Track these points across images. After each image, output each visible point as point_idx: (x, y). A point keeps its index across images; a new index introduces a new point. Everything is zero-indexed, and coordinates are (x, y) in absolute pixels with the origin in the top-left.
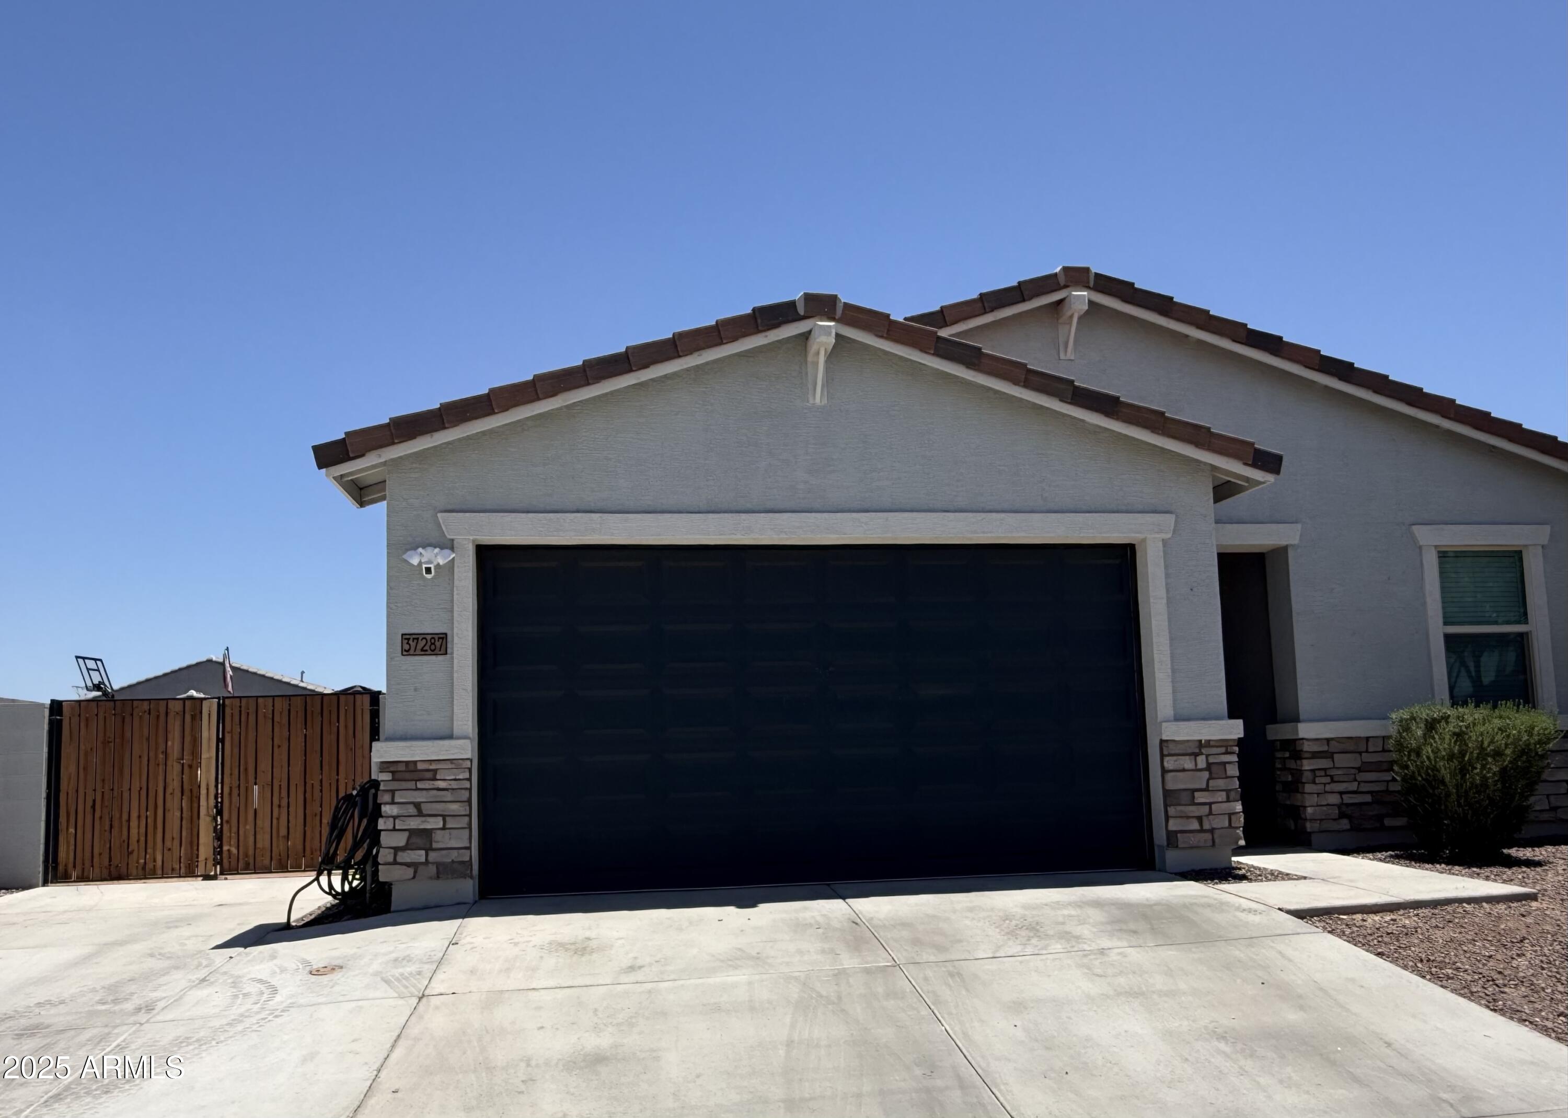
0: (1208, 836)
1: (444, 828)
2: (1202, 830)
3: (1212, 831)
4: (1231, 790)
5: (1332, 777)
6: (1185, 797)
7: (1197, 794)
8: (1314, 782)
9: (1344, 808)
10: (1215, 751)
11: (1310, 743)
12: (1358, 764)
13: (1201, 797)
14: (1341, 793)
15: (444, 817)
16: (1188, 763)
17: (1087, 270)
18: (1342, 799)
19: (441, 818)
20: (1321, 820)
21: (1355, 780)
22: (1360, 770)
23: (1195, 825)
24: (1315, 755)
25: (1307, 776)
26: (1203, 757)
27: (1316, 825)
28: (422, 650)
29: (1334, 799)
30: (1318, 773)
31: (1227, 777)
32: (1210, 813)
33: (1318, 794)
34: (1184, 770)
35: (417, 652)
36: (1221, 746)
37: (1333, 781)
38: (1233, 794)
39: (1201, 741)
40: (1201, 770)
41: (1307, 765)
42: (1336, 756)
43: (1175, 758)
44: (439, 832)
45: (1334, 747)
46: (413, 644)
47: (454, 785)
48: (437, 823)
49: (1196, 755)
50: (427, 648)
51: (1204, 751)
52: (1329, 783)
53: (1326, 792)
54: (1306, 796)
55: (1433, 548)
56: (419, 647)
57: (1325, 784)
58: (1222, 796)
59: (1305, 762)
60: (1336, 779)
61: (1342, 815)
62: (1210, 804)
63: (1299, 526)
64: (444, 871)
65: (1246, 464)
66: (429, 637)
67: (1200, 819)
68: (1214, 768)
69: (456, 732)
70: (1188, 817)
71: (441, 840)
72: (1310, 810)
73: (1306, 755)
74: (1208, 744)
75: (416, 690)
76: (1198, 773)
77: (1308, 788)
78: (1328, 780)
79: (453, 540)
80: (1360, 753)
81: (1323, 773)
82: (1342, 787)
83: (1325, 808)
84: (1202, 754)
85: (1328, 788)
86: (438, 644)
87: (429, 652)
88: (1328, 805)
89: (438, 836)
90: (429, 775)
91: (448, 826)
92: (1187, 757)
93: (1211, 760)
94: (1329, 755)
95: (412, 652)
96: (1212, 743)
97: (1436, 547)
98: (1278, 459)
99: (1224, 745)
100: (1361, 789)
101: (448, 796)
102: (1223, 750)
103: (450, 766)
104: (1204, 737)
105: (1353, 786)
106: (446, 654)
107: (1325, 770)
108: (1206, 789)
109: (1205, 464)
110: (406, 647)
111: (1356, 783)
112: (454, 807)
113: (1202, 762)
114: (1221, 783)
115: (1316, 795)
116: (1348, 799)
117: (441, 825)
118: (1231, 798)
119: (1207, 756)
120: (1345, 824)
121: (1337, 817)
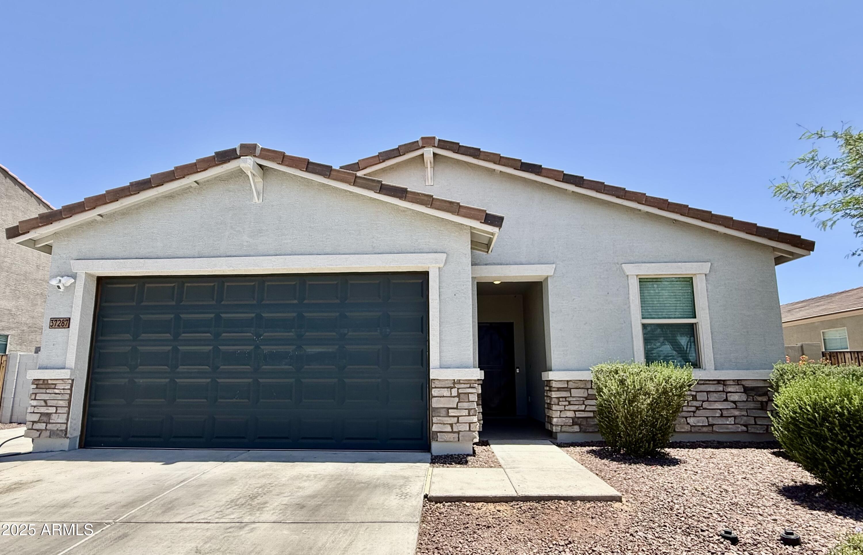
0: (456, 435)
1: (56, 413)
2: (452, 432)
3: (458, 432)
4: (472, 409)
5: (569, 402)
6: (443, 412)
7: (449, 410)
8: (558, 405)
9: (576, 420)
10: (463, 386)
11: (557, 383)
12: (586, 395)
13: (452, 413)
14: (575, 411)
15: (56, 407)
16: (446, 392)
17: (434, 138)
18: (575, 414)
19: (55, 408)
20: (562, 426)
21: (584, 404)
22: (587, 398)
23: (449, 429)
24: (559, 389)
25: (554, 401)
26: (456, 389)
27: (559, 428)
28: (58, 326)
29: (571, 414)
30: (561, 399)
31: (469, 402)
32: (458, 422)
33: (561, 411)
34: (444, 397)
35: (56, 327)
36: (467, 384)
37: (570, 404)
38: (472, 412)
39: (454, 380)
40: (454, 397)
41: (554, 395)
42: (572, 390)
43: (439, 389)
44: (54, 414)
45: (571, 385)
46: (54, 323)
47: (62, 391)
48: (53, 410)
49: (451, 388)
50: (60, 325)
51: (456, 386)
52: (568, 405)
53: (565, 410)
54: (553, 412)
55: (635, 276)
56: (57, 324)
57: (565, 406)
58: (466, 412)
59: (553, 393)
60: (572, 403)
61: (574, 424)
62: (458, 417)
63: (554, 266)
64: (53, 434)
65: (481, 222)
66: (61, 320)
67: (451, 425)
68: (462, 396)
69: (67, 366)
70: (444, 424)
71: (55, 418)
72: (555, 420)
73: (554, 389)
74: (459, 382)
75: (54, 345)
76: (453, 398)
77: (554, 407)
78: (567, 403)
79: (76, 273)
80: (588, 389)
81: (564, 399)
82: (575, 408)
83: (564, 419)
84: (455, 388)
85: (567, 408)
86: (65, 323)
87: (61, 327)
88: (567, 417)
89: (54, 416)
90: (53, 386)
91: (58, 412)
92: (446, 389)
93: (460, 391)
94: (568, 389)
95: (53, 327)
96: (461, 382)
97: (637, 276)
98: (501, 219)
99: (470, 383)
100: (587, 409)
101: (59, 397)
102: (468, 386)
103: (62, 382)
104: (456, 378)
105: (583, 407)
106: (69, 327)
107: (565, 398)
108: (456, 408)
109: (467, 226)
110: (52, 324)
111: (584, 406)
112: (61, 403)
113: (454, 392)
114: (465, 405)
115: (559, 412)
116: (578, 414)
117: (54, 411)
118: (471, 414)
119: (458, 389)
120: (576, 428)
121: (571, 424)
